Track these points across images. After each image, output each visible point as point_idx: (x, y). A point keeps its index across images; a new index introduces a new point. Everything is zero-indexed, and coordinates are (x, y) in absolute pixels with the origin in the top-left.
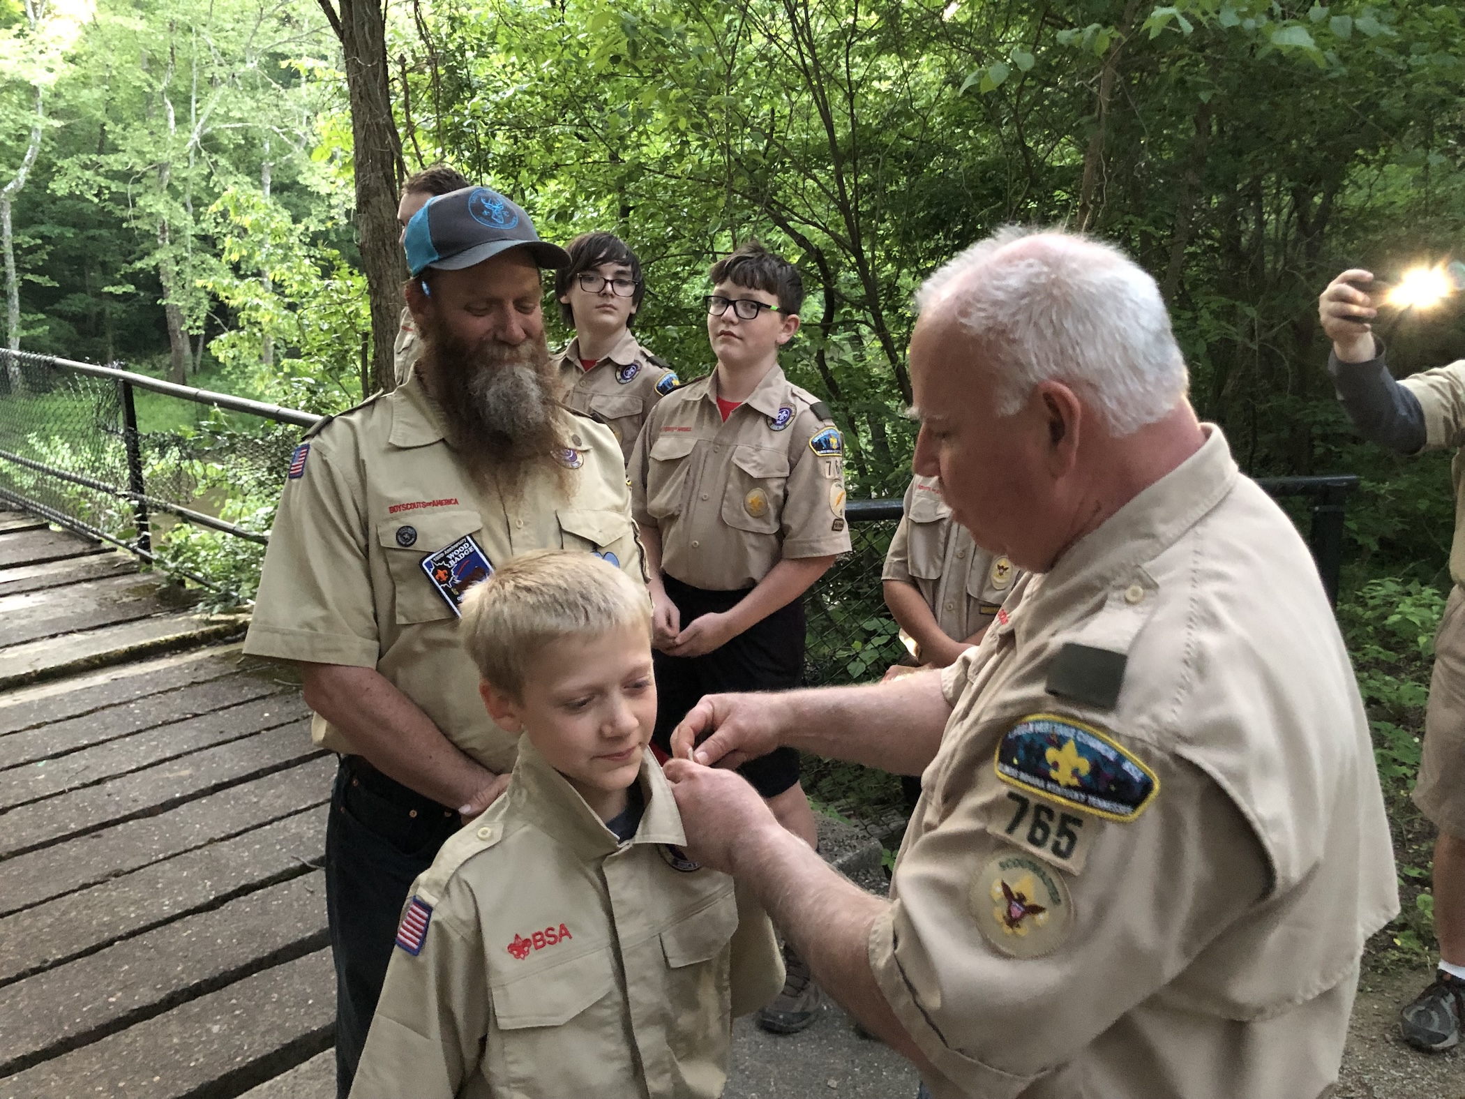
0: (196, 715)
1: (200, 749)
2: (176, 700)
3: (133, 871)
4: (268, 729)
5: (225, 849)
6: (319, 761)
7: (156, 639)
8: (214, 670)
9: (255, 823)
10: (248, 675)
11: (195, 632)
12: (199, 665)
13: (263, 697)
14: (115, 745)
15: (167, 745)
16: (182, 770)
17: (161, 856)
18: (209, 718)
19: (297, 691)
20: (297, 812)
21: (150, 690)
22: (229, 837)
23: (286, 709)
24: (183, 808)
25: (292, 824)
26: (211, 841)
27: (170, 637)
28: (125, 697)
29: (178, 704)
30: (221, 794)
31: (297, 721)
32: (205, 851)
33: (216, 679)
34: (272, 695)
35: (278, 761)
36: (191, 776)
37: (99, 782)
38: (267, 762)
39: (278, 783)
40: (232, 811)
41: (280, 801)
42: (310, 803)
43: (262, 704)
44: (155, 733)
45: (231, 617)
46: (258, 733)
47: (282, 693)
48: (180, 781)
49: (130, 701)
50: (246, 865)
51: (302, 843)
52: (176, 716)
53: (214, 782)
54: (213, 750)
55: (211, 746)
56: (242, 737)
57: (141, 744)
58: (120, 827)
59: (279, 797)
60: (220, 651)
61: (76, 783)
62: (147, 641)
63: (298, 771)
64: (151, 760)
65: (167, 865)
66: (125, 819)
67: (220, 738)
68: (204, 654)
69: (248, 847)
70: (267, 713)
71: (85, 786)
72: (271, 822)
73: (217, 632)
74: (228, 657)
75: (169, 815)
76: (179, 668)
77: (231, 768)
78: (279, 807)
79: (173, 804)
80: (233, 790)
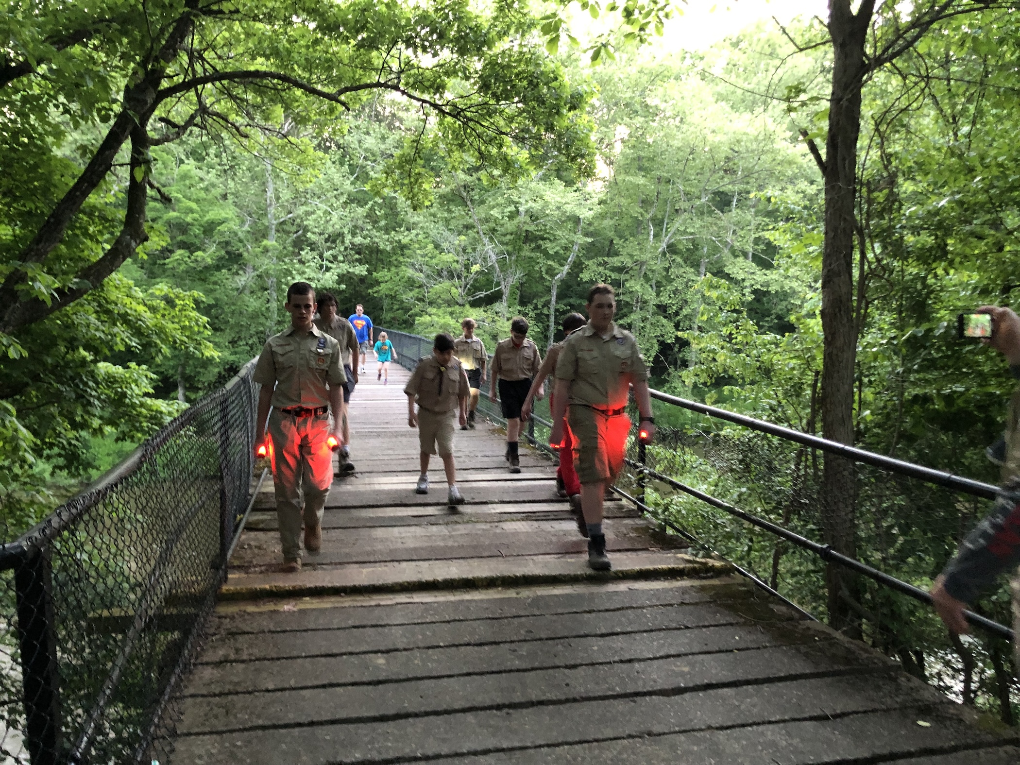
0: (687, 628)
1: (693, 654)
2: (672, 613)
3: (659, 735)
4: (738, 650)
5: (721, 737)
6: (780, 684)
7: (656, 567)
8: (694, 597)
9: (739, 722)
10: (719, 605)
11: (681, 566)
12: (684, 591)
13: (731, 624)
14: (638, 637)
15: (670, 645)
16: (682, 666)
17: (677, 729)
18: (696, 631)
19: (755, 625)
20: (770, 722)
21: (655, 602)
22: (722, 728)
23: (750, 638)
24: (687, 696)
25: (769, 732)
26: (710, 728)
27: (664, 566)
28: (639, 603)
29: (675, 617)
30: (711, 692)
31: (759, 648)
32: (707, 734)
33: (696, 604)
34: (737, 623)
35: (750, 677)
36: (689, 673)
37: (630, 661)
38: (740, 675)
39: (751, 696)
40: (721, 708)
41: (755, 710)
42: (778, 717)
43: (731, 629)
44: (662, 634)
45: (703, 560)
46: (732, 651)
47: (745, 624)
48: (682, 674)
49: (643, 608)
50: (738, 755)
51: (778, 750)
52: (674, 625)
53: (706, 681)
54: (702, 657)
55: (701, 653)
56: (720, 651)
57: (654, 640)
58: (648, 698)
59: (754, 706)
60: (697, 583)
61: (616, 658)
62: (650, 567)
63: (766, 688)
64: (662, 653)
65: (682, 737)
66: (650, 693)
67: (705, 649)
68: (685, 583)
69: (737, 740)
70: (737, 637)
71: (622, 662)
72: (751, 725)
73: (694, 569)
74: (702, 589)
75: (677, 698)
76: (671, 590)
77: (717, 674)
78: (756, 713)
79: (679, 691)
80: (721, 691)
